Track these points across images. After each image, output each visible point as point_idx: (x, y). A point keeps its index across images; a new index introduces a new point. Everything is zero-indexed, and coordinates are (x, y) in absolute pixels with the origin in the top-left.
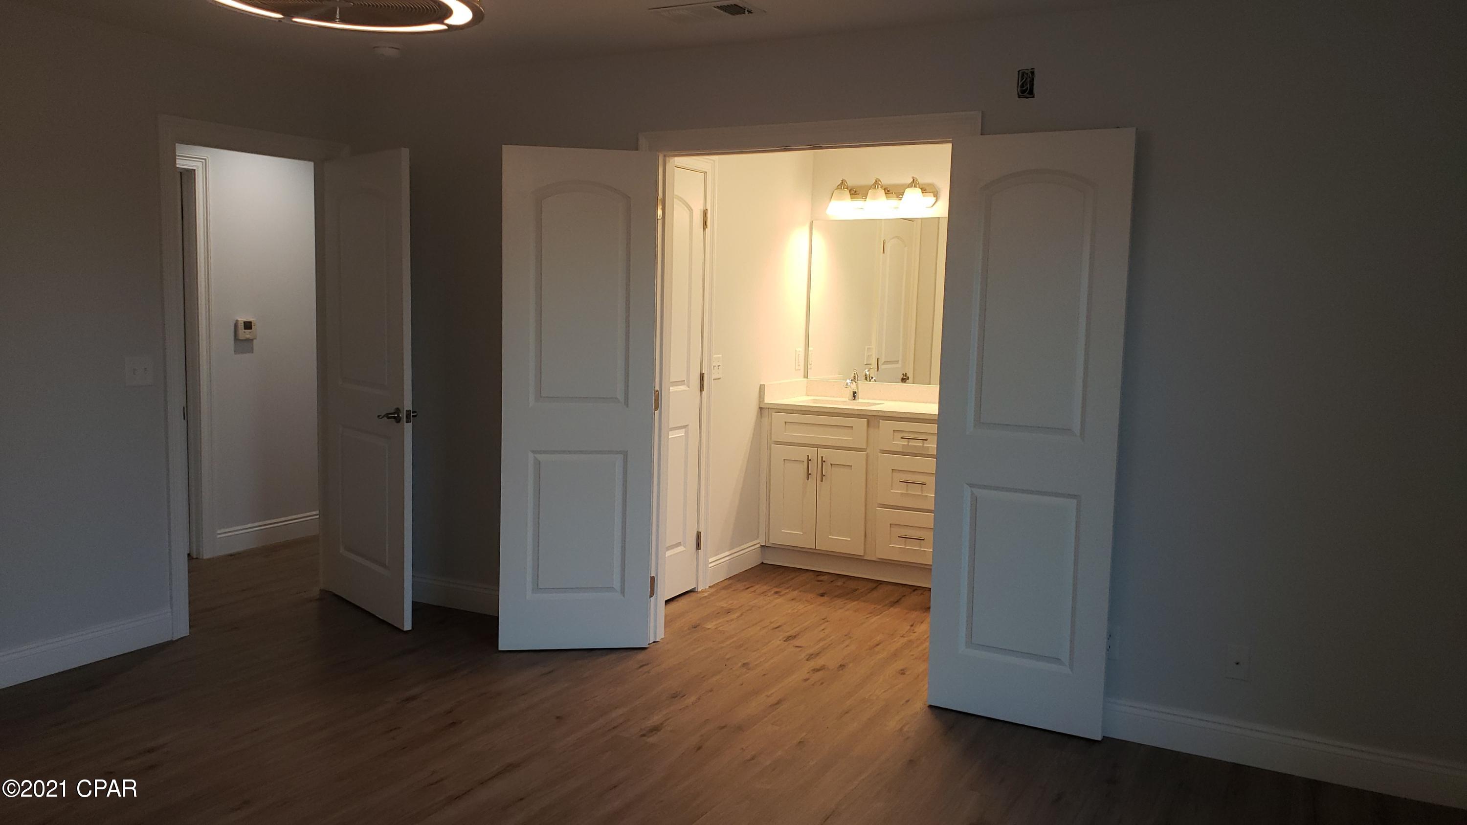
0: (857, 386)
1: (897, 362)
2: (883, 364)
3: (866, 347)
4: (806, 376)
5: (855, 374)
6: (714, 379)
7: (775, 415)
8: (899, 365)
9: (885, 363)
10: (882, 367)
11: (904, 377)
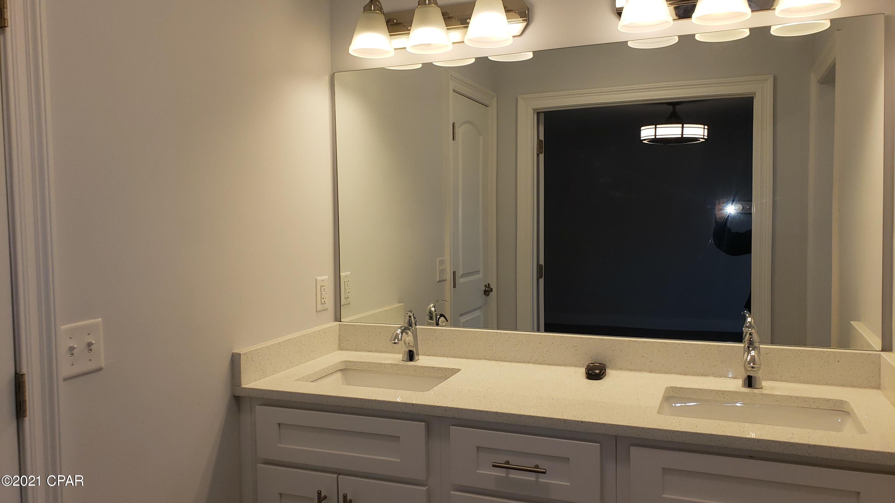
0: (415, 337)
1: (478, 272)
2: (460, 278)
3: (438, 259)
4: (338, 318)
5: (410, 317)
6: (65, 380)
7: (260, 409)
8: (480, 276)
9: (463, 275)
10: (460, 281)
11: (487, 289)
